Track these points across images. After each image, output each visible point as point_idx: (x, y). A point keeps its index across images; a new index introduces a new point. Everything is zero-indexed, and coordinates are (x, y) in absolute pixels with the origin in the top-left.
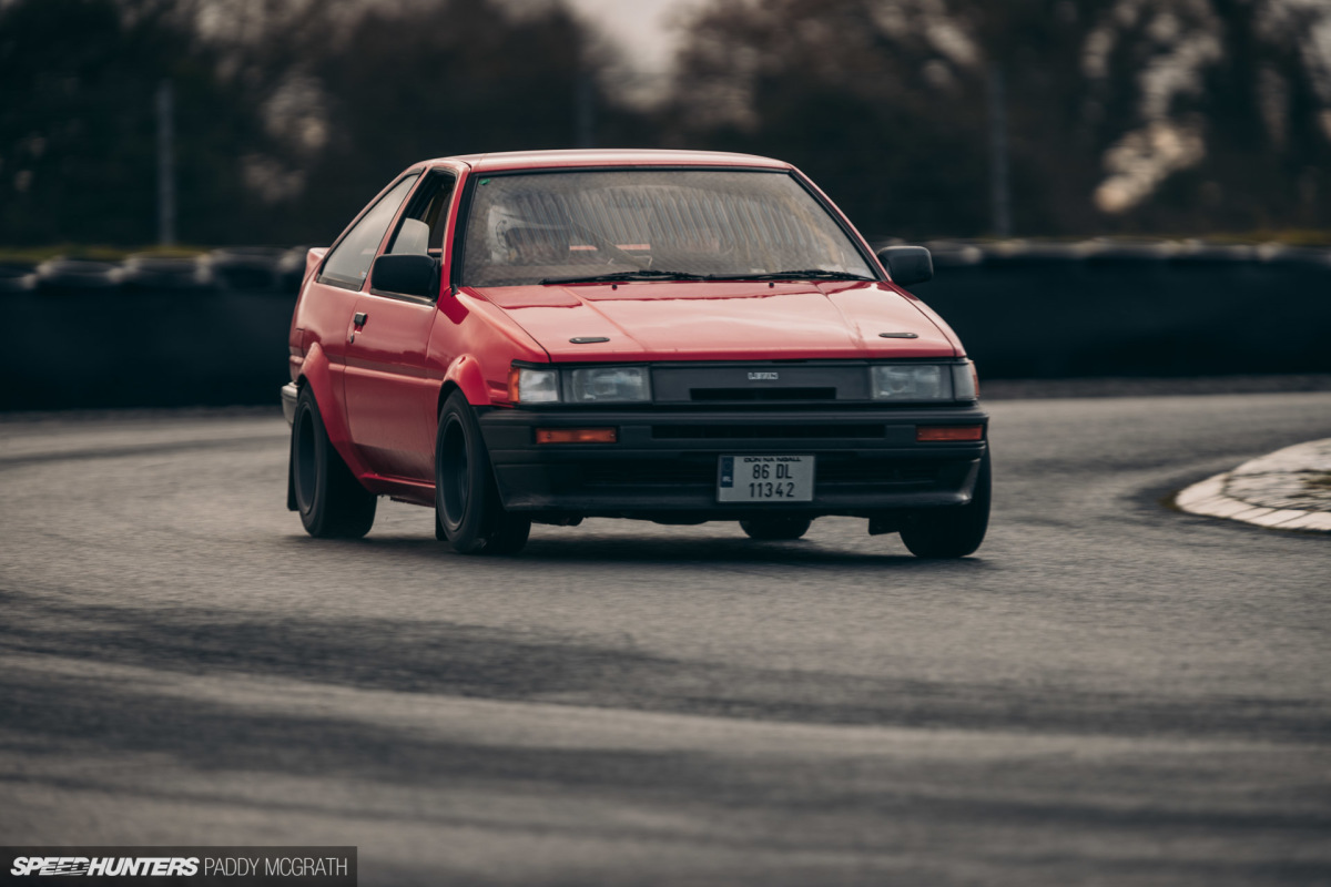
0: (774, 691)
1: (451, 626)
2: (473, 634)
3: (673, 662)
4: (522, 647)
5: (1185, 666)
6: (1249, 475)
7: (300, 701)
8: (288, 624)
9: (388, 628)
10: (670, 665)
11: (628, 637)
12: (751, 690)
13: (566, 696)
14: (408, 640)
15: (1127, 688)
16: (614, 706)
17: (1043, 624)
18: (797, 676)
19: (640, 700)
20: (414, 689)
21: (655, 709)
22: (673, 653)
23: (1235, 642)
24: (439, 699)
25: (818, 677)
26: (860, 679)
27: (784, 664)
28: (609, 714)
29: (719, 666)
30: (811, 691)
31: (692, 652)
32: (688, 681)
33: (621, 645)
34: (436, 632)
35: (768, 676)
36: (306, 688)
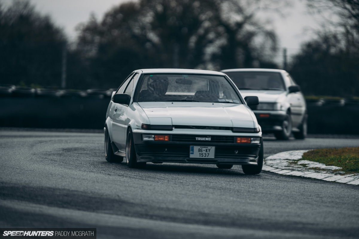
0: (163, 213)
1: (69, 190)
2: (76, 193)
3: (132, 203)
4: (90, 197)
5: (276, 212)
6: (271, 160)
7: (34, 209)
8: (24, 187)
9: (52, 190)
10: (132, 205)
11: (118, 196)
12: (157, 212)
13: (106, 211)
14: (58, 193)
15: (262, 217)
16: (120, 215)
17: (232, 198)
18: (168, 209)
19: (127, 214)
20: (63, 207)
21: (132, 216)
22: (132, 201)
23: (287, 206)
24: (72, 211)
25: (174, 210)
26: (186, 211)
27: (163, 206)
28: (120, 217)
29: (146, 205)
30: (173, 213)
31: (137, 201)
32: (139, 209)
33: (117, 198)
34: (65, 192)
35: (160, 209)
36: (34, 205)
